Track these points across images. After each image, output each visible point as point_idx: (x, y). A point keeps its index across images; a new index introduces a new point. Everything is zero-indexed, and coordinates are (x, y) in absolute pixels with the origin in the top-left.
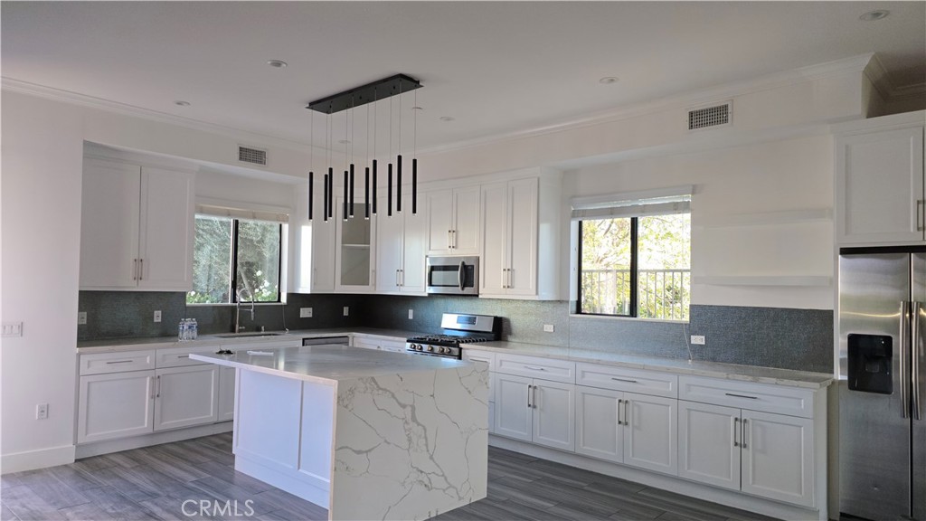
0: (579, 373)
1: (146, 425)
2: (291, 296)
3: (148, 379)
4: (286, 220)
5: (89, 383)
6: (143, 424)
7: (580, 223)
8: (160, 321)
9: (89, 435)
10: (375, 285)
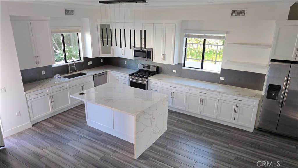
0: (188, 90)
1: (51, 111)
2: (85, 58)
3: (49, 97)
4: (80, 32)
5: (31, 102)
6: (50, 111)
7: (186, 39)
8: (44, 74)
9: (34, 118)
10: (113, 53)
